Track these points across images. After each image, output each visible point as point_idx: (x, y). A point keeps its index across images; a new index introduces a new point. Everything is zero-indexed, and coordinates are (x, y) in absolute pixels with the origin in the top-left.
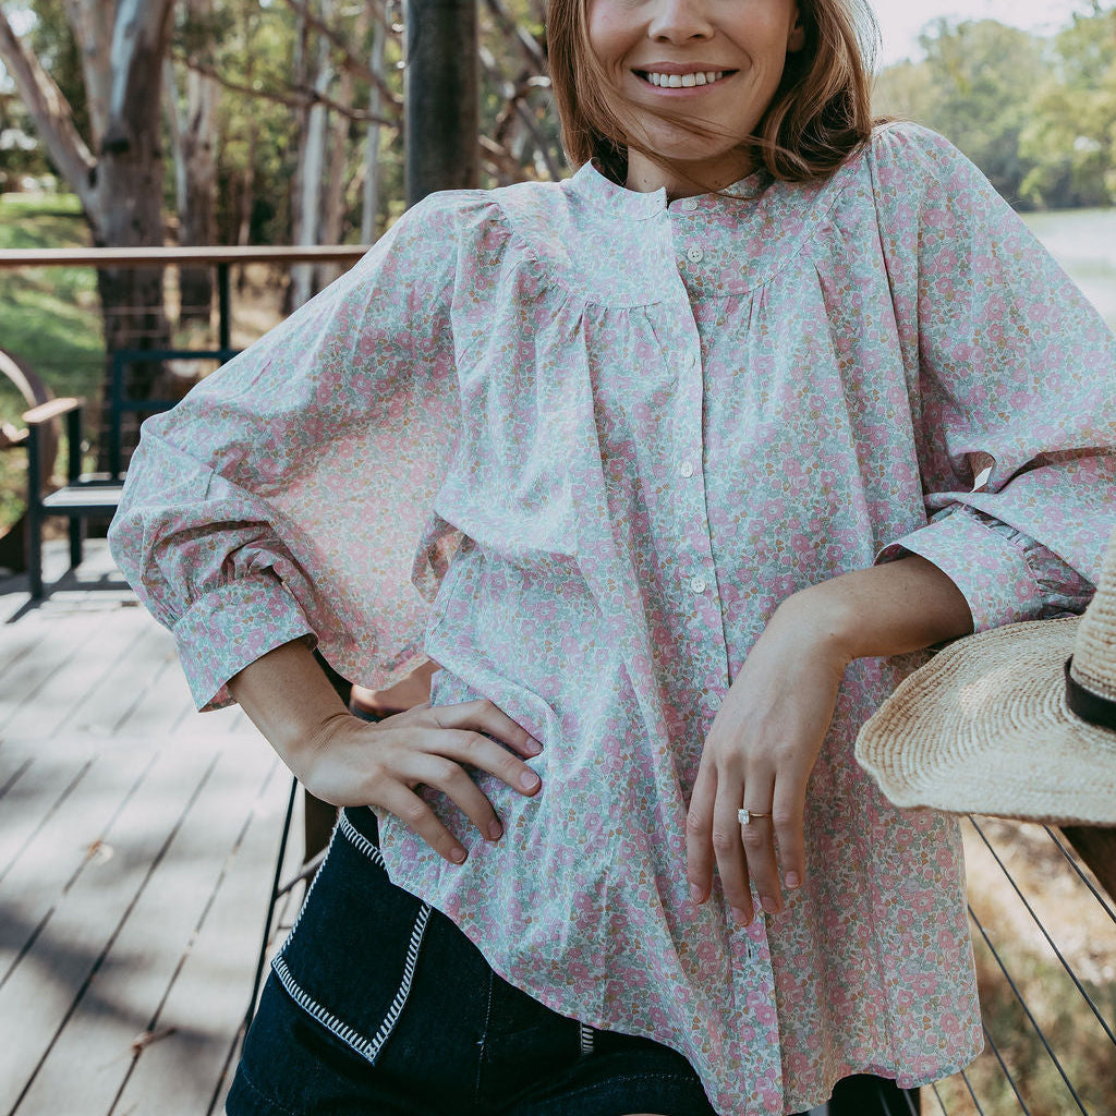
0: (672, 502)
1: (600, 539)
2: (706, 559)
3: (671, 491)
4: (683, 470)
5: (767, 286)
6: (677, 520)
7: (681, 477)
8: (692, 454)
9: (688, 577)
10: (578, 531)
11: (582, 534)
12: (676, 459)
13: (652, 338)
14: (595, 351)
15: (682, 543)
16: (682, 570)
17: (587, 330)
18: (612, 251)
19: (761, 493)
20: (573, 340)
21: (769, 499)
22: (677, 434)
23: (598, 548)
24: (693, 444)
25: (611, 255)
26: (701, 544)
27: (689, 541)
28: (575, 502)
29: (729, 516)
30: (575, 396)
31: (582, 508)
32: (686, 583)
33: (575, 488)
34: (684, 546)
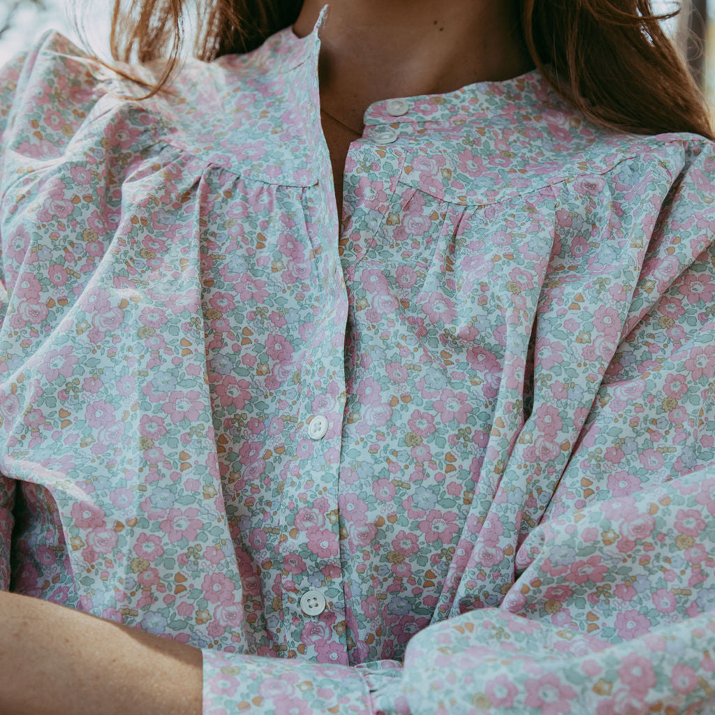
0: (283, 475)
1: (177, 505)
2: (332, 567)
3: (286, 458)
4: (312, 427)
5: (470, 212)
6: (287, 501)
7: (305, 439)
8: (330, 406)
9: (296, 591)
10: (142, 489)
11: (147, 494)
12: (302, 411)
13: (303, 232)
14: (213, 228)
15: (290, 540)
16: (286, 580)
17: (204, 198)
18: (265, 112)
19: (428, 495)
20: (178, 207)
21: (438, 507)
22: (308, 372)
23: (169, 520)
24: (332, 390)
25: (261, 117)
26: (325, 544)
27: (302, 538)
28: (143, 442)
29: (368, 513)
30: (169, 277)
31: (153, 454)
32: (291, 600)
33: (146, 420)
34: (295, 543)
